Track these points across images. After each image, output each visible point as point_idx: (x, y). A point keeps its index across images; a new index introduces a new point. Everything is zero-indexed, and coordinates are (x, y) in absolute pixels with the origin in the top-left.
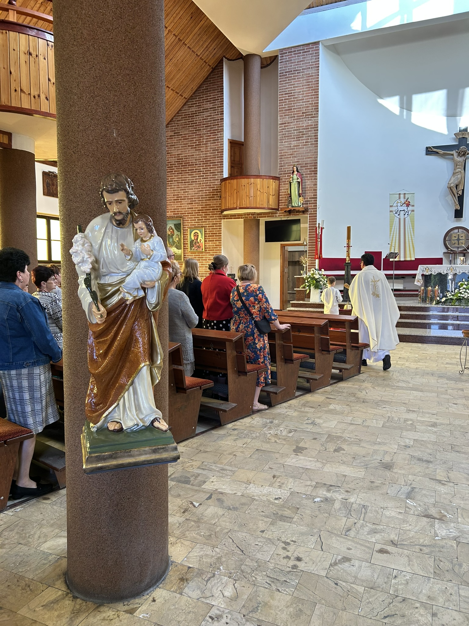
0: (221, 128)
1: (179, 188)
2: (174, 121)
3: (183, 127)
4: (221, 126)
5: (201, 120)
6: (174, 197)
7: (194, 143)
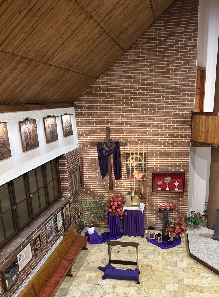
0: (194, 55)
1: (143, 114)
2: (137, 44)
3: (149, 51)
4: (194, 54)
5: (170, 45)
6: (137, 124)
7: (161, 69)
